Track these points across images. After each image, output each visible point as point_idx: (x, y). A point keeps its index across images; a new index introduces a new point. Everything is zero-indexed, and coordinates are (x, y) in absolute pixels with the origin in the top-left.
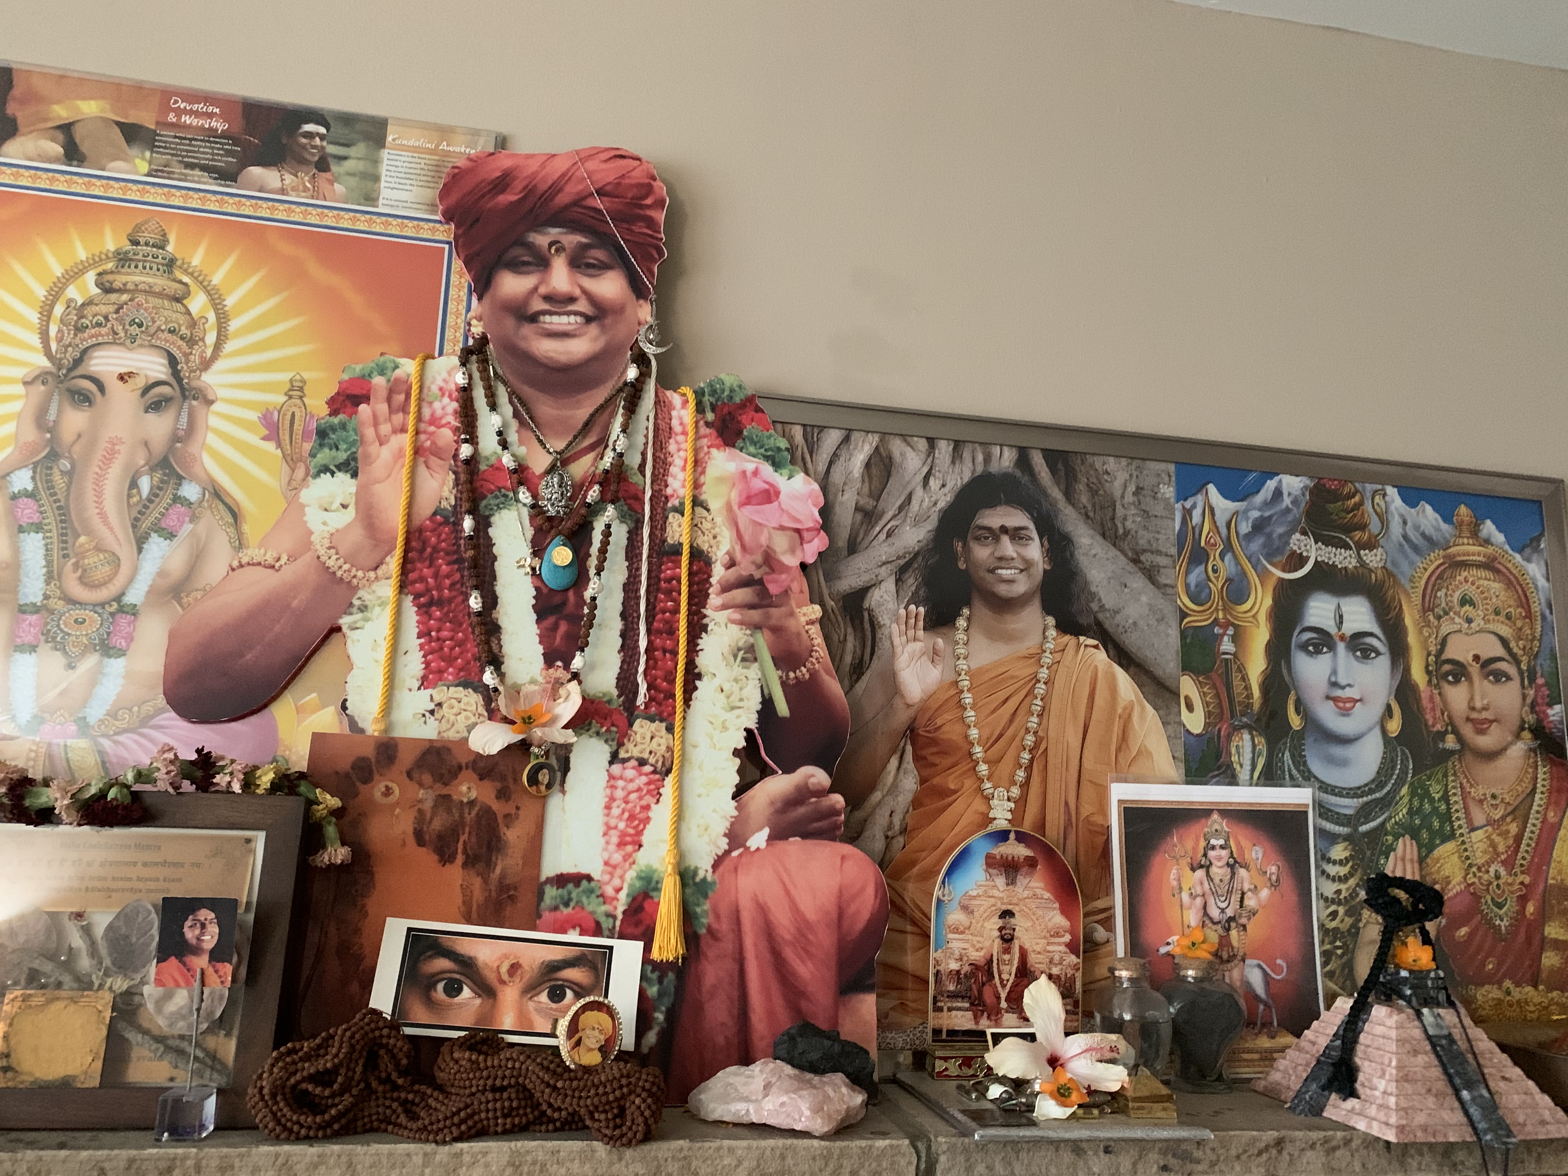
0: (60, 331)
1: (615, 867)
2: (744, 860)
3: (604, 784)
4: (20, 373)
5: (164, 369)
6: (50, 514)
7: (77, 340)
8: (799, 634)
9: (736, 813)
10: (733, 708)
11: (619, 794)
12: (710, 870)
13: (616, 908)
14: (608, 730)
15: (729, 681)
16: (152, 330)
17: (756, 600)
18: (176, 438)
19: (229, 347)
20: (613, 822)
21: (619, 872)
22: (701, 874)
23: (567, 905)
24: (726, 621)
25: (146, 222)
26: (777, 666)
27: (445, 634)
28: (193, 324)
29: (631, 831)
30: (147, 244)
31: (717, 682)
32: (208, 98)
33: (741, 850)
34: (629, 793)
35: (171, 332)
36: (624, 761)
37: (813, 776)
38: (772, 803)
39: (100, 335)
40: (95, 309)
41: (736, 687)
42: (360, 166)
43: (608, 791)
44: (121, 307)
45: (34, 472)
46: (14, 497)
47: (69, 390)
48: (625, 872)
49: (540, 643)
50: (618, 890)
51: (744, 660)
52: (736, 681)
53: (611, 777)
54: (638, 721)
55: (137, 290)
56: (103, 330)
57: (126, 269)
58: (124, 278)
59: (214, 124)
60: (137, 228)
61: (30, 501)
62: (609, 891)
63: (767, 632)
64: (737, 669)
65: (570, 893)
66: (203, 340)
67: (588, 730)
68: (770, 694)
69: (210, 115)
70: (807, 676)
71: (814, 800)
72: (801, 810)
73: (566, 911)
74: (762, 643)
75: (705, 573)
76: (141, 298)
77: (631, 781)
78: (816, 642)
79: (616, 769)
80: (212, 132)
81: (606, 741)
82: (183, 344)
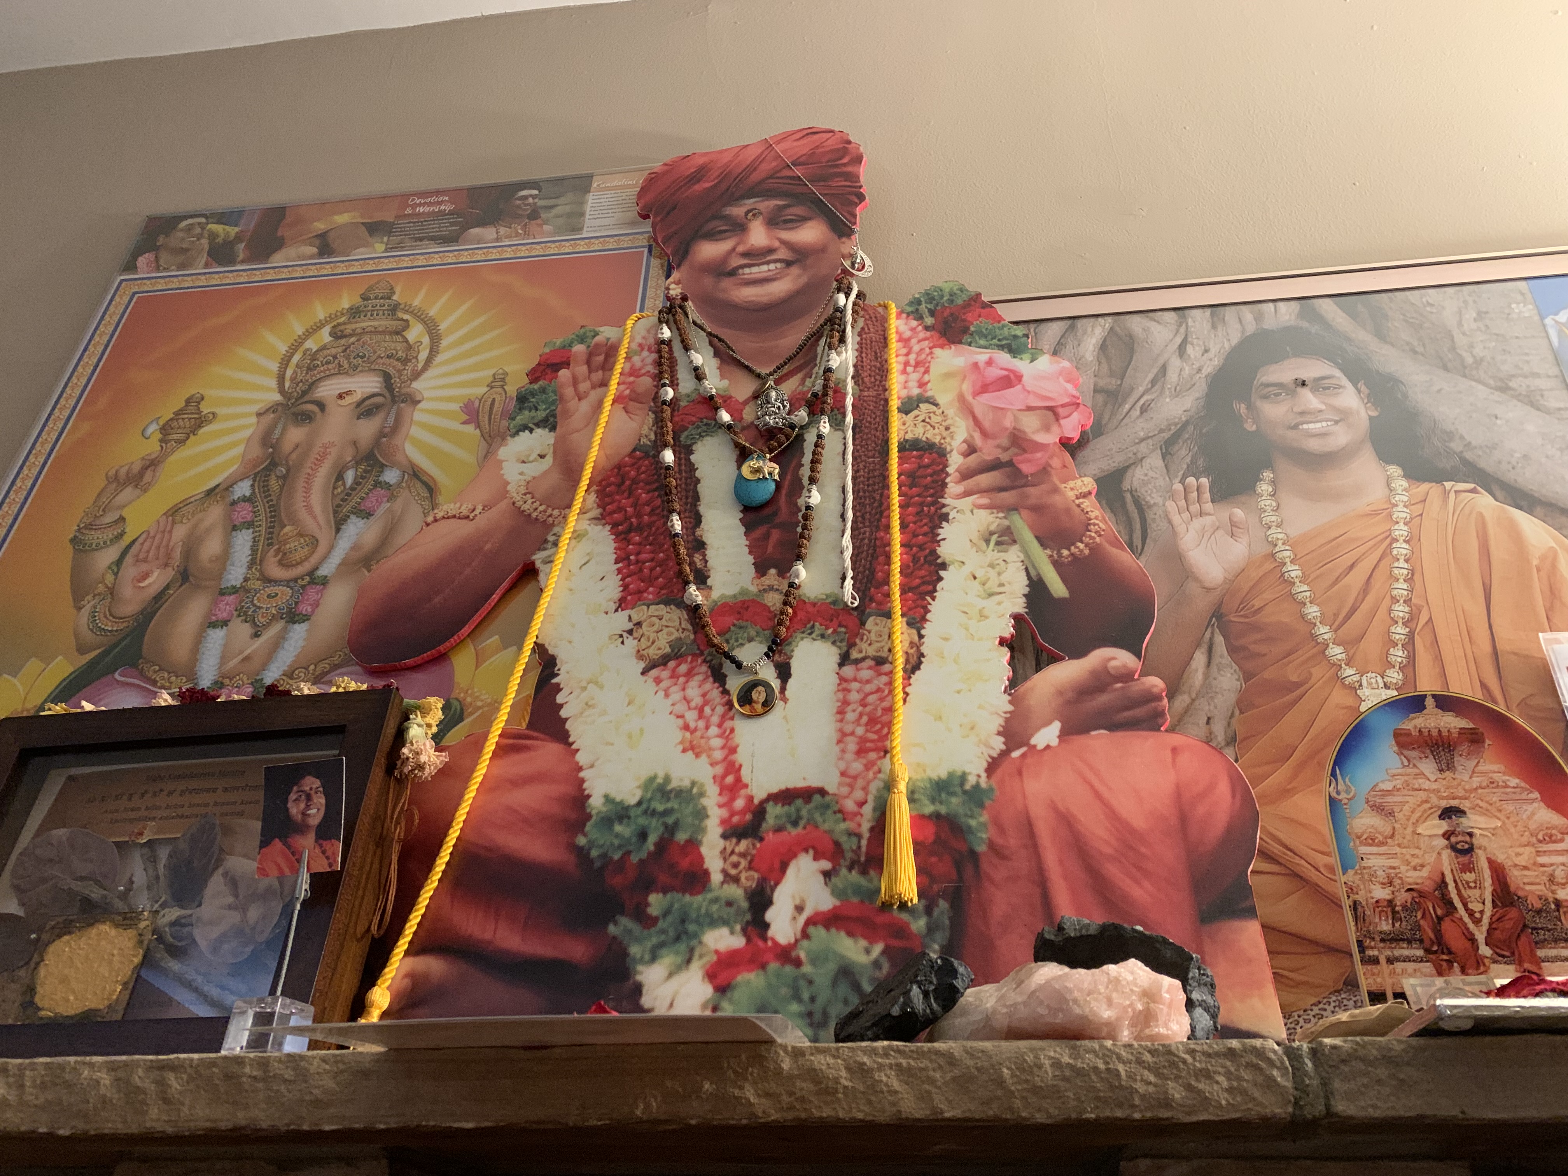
0: (295, 372)
1: (855, 778)
2: (1029, 760)
3: (835, 688)
4: (256, 408)
5: (378, 385)
6: (262, 512)
7: (308, 376)
8: (1068, 511)
9: (1010, 708)
10: (991, 595)
11: (854, 696)
12: (984, 775)
13: (859, 825)
14: (835, 632)
15: (982, 567)
16: (372, 359)
17: (1007, 482)
18: (382, 434)
19: (439, 359)
20: (848, 728)
21: (860, 783)
22: (972, 780)
23: (795, 824)
24: (971, 507)
25: (377, 283)
26: (1043, 545)
27: (643, 556)
28: (409, 347)
29: (874, 737)
30: (376, 298)
31: (966, 570)
32: (438, 193)
33: (1023, 750)
34: (867, 695)
35: (388, 357)
36: (857, 662)
37: (1114, 658)
38: (1060, 693)
39: (329, 370)
40: (326, 352)
41: (992, 573)
42: (568, 208)
43: (840, 695)
44: (349, 347)
45: (254, 481)
46: (234, 503)
47: (295, 415)
48: (868, 783)
49: (750, 553)
50: (861, 804)
51: (998, 543)
52: (992, 566)
53: (842, 679)
54: (871, 619)
55: (364, 331)
56: (330, 366)
57: (357, 319)
58: (354, 326)
59: (443, 207)
60: (370, 289)
61: (247, 505)
62: (850, 805)
63: (1025, 512)
64: (992, 554)
65: (798, 810)
66: (416, 358)
67: (810, 634)
68: (1039, 575)
69: (440, 203)
70: (1087, 552)
71: (1119, 685)
72: (1103, 699)
73: (794, 832)
74: (1020, 524)
75: (939, 464)
76: (366, 338)
77: (868, 682)
78: (1092, 515)
79: (848, 671)
80: (442, 213)
81: (834, 643)
82: (399, 365)
